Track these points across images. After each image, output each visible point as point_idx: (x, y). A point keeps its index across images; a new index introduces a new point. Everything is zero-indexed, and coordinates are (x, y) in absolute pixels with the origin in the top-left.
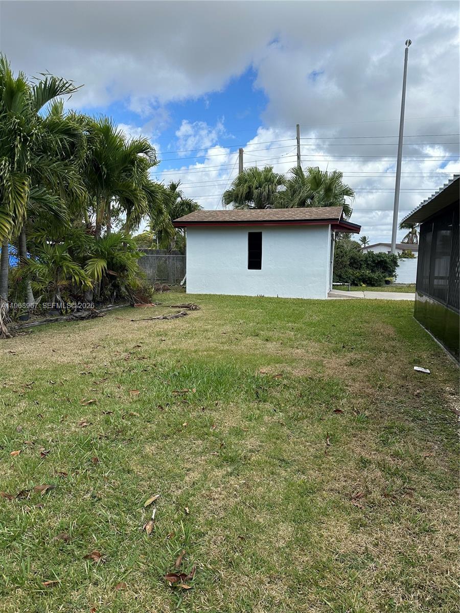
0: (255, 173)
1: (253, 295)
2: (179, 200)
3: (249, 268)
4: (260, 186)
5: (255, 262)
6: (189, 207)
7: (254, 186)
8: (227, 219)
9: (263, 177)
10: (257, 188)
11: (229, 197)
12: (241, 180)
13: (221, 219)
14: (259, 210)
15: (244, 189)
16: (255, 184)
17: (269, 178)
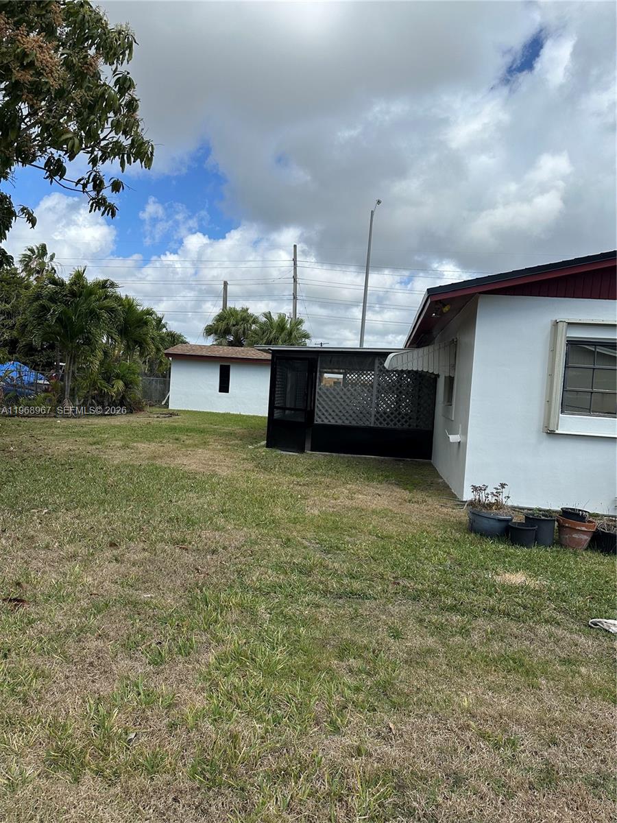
0: (233, 312)
1: (221, 412)
2: (164, 330)
3: (220, 391)
4: (237, 324)
5: (224, 387)
6: (175, 339)
7: (231, 323)
8: (204, 353)
9: (239, 316)
10: (234, 326)
11: (209, 331)
12: (220, 318)
13: (199, 354)
14: (230, 348)
15: (222, 326)
16: (232, 321)
17: (245, 317)
